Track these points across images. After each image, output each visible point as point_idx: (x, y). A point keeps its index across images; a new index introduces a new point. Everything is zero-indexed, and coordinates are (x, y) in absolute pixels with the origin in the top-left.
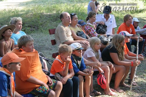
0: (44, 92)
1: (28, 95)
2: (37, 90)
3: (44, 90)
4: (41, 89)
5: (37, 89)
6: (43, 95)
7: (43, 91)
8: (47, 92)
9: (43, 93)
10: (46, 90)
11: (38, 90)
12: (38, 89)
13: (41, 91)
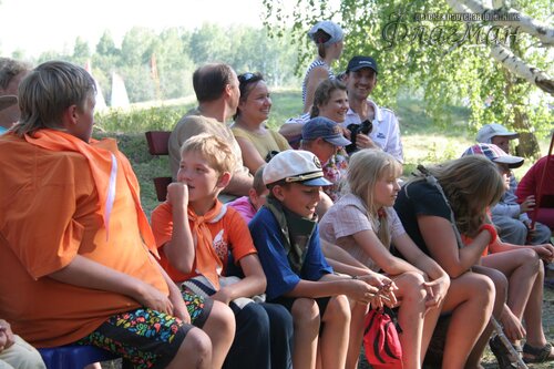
0: (158, 335)
1: (76, 351)
2: (122, 325)
3: (157, 326)
4: (143, 320)
5: (120, 321)
6: (152, 350)
7: (153, 328)
8: (172, 333)
9: (152, 338)
10: (168, 324)
11: (128, 325)
12: (128, 320)
13: (141, 330)
